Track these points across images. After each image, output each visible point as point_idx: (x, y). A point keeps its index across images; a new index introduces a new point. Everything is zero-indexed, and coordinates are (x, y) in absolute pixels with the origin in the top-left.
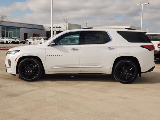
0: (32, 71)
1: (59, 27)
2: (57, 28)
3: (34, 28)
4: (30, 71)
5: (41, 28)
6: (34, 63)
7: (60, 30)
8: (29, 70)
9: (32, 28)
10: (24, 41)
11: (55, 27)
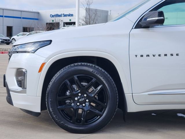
0: (87, 104)
1: (69, 15)
2: (65, 16)
3: (23, 17)
4: (81, 103)
5: (37, 17)
6: (94, 80)
7: (70, 20)
8: (78, 99)
9: (20, 18)
10: (9, 40)
11: (61, 15)
